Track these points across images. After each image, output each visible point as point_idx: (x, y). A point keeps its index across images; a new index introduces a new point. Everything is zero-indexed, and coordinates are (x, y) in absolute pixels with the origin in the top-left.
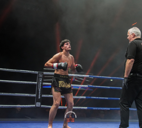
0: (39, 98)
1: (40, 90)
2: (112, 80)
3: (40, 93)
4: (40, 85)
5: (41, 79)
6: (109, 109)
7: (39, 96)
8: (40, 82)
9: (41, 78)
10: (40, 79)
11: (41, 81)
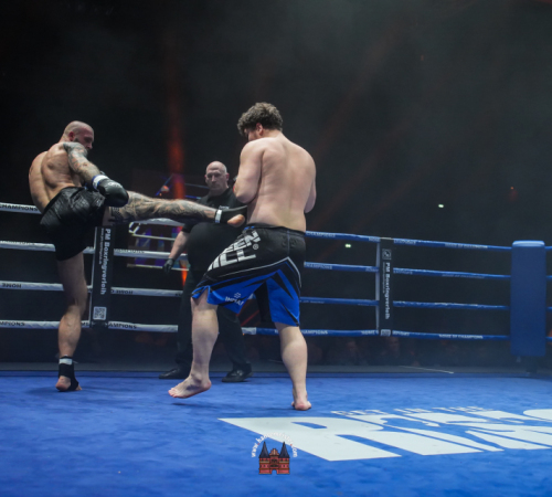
0: (103, 292)
1: (104, 267)
2: (348, 246)
3: (104, 276)
4: (106, 249)
5: (109, 231)
6: (326, 332)
7: (103, 285)
8: (105, 241)
9: (108, 227)
10: (106, 232)
11: (108, 237)
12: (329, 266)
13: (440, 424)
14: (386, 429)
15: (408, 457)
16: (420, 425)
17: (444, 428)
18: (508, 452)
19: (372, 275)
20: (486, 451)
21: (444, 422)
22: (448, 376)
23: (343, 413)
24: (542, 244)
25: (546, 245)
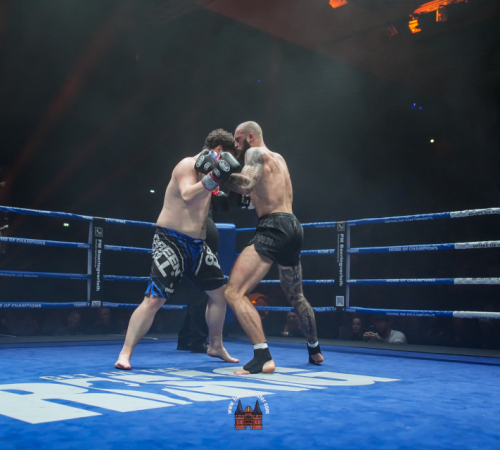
2: (66, 225)
12: (43, 242)
13: (141, 384)
14: (91, 391)
15: (108, 415)
16: (122, 386)
17: (144, 387)
18: (196, 404)
19: (85, 251)
20: (177, 405)
21: (144, 382)
22: (153, 342)
23: (51, 378)
24: (233, 226)
25: (237, 227)
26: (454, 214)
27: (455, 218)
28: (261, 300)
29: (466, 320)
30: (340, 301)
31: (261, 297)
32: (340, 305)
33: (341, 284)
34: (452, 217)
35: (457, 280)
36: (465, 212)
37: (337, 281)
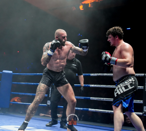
24: (11, 72)
25: (13, 73)
26: (92, 75)
27: (92, 76)
28: (19, 100)
29: (93, 112)
30: (49, 103)
31: (19, 99)
32: (49, 104)
33: (50, 96)
34: (91, 76)
35: (91, 98)
36: (96, 74)
37: (49, 95)
